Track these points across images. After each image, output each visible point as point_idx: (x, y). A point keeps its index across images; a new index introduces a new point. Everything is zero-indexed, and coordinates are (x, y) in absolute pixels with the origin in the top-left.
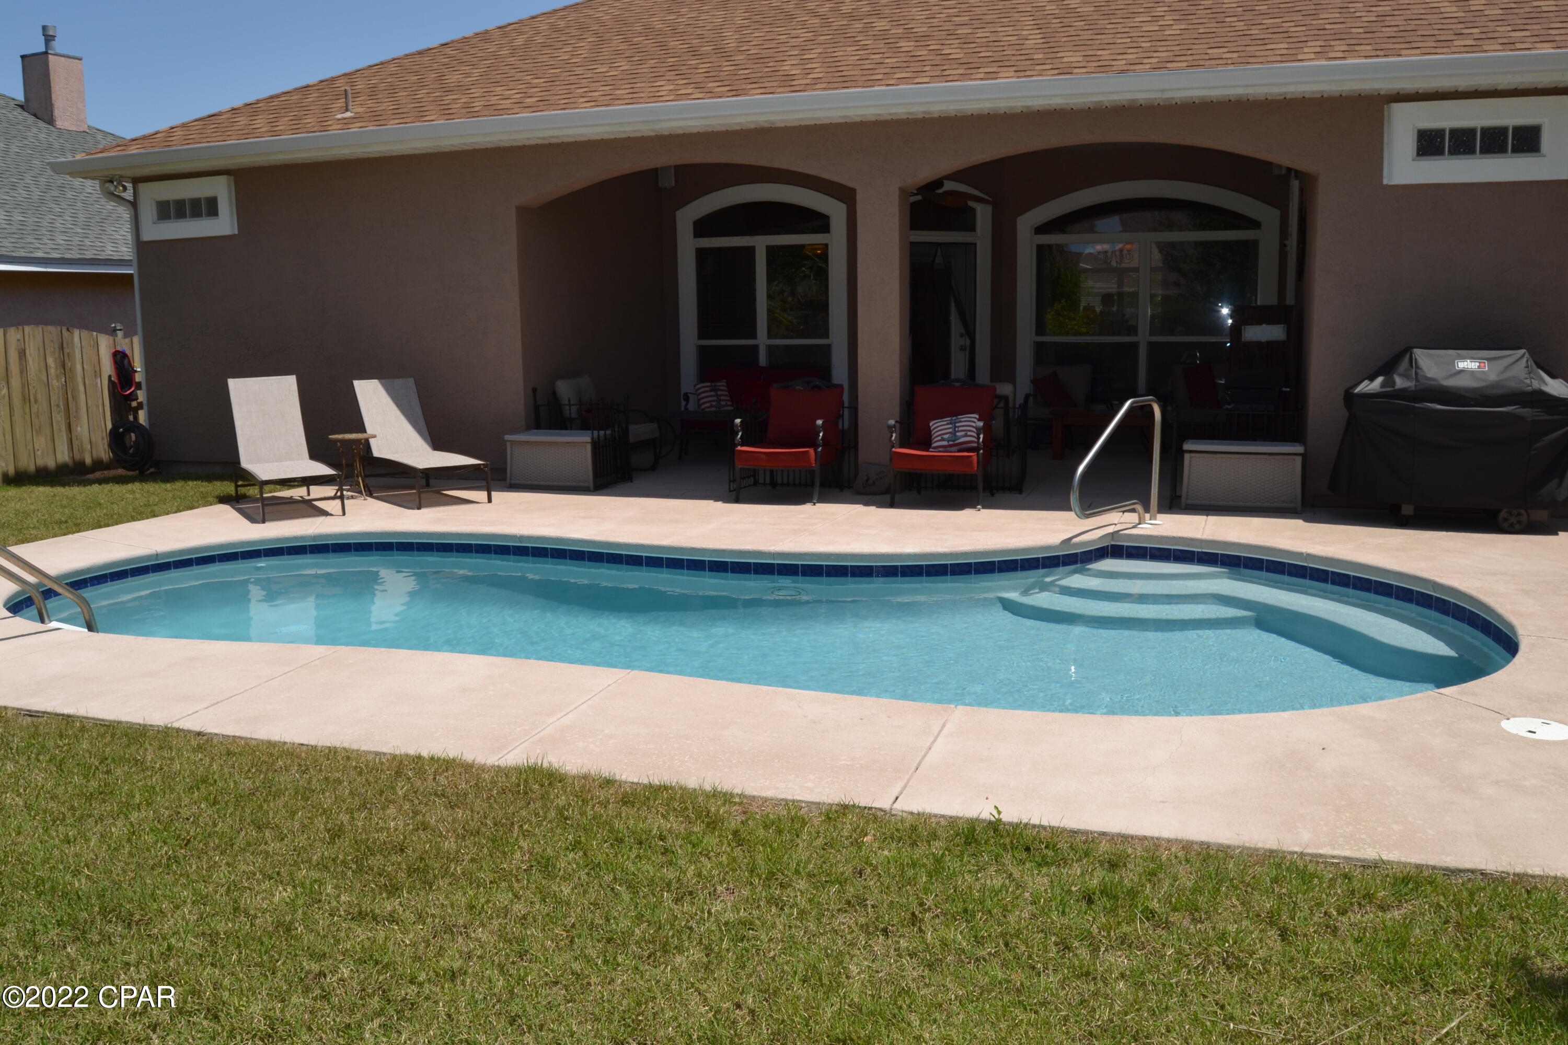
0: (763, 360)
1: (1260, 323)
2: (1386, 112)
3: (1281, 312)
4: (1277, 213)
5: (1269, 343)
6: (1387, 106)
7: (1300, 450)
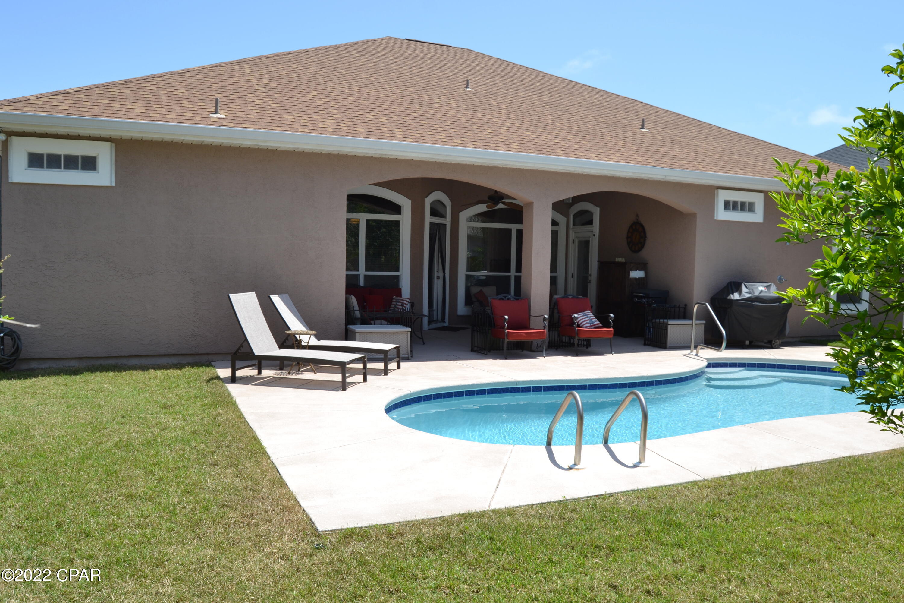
0: (362, 283)
1: (636, 270)
2: (716, 193)
3: (642, 266)
4: (565, 219)
5: (639, 278)
6: (716, 190)
7: (704, 322)
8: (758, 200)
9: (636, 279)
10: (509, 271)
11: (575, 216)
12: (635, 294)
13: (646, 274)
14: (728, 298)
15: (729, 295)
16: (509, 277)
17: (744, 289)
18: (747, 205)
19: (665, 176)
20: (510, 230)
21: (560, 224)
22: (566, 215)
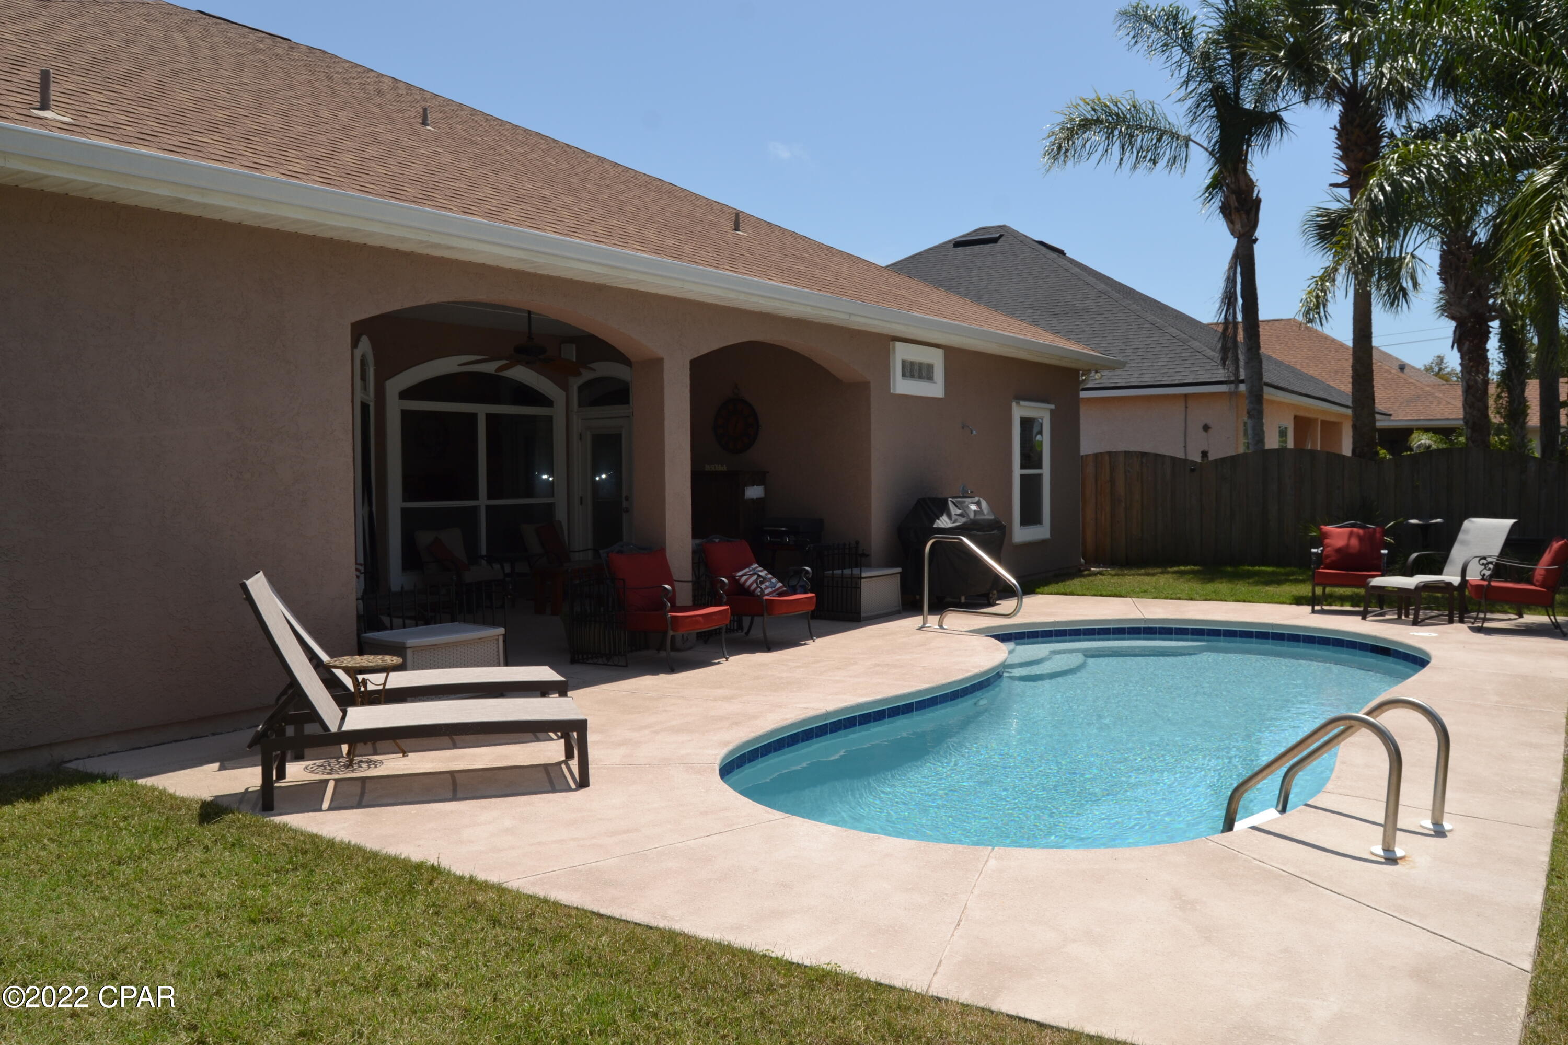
0: (482, 519)
1: (751, 485)
2: (891, 346)
3: (759, 478)
4: (564, 393)
5: (757, 499)
6: (891, 343)
7: (899, 570)
8: (936, 359)
9: (752, 500)
10: (476, 497)
11: (581, 389)
12: (765, 528)
13: (766, 491)
14: (935, 526)
15: (934, 522)
16: (475, 509)
17: (954, 511)
18: (917, 368)
19: (850, 315)
20: (473, 417)
21: (555, 405)
22: (565, 387)
